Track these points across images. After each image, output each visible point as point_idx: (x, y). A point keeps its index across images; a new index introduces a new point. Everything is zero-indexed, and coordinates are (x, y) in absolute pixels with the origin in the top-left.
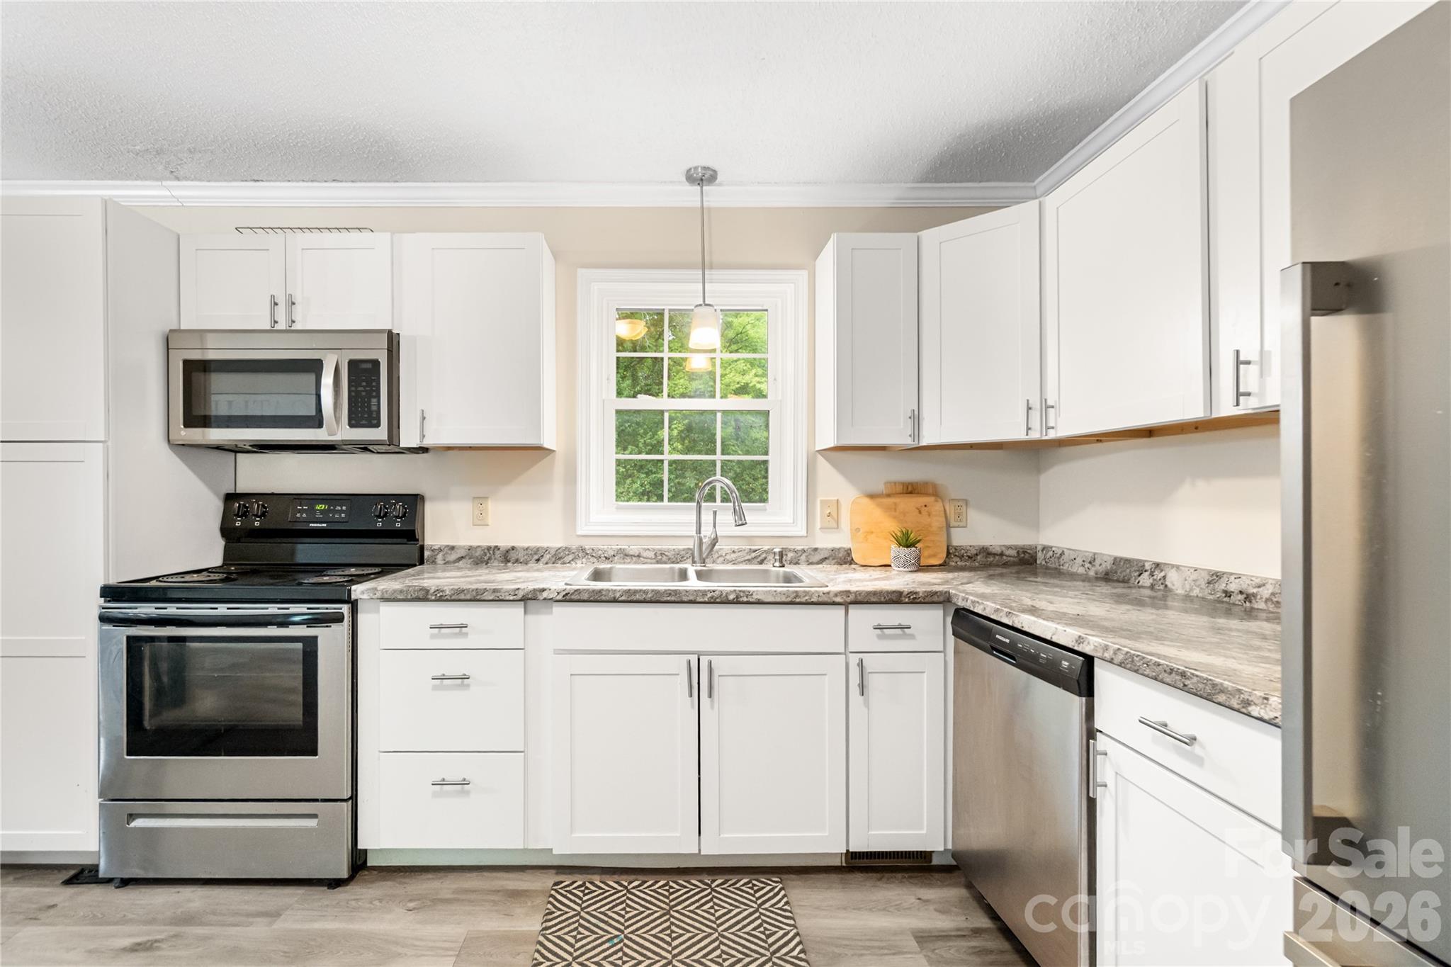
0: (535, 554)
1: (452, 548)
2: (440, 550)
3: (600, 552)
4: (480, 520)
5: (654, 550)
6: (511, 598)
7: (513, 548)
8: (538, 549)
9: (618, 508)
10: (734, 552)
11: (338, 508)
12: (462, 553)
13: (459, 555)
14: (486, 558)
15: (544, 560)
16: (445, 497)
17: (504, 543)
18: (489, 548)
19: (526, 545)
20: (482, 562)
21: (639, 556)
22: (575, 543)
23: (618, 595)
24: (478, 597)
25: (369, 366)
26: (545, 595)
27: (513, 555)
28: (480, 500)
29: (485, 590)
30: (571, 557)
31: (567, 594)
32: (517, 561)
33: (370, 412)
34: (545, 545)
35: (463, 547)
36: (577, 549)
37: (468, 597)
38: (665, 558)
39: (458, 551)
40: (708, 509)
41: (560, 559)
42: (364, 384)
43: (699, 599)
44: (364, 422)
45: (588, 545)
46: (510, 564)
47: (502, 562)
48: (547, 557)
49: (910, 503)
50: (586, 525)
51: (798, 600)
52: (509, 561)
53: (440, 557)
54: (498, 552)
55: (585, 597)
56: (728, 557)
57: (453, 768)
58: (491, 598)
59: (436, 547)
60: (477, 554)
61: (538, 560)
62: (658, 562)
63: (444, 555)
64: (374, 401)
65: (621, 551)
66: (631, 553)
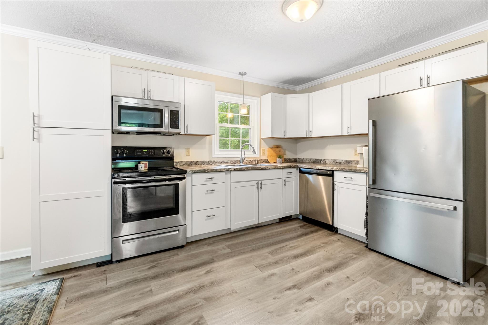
0: (203, 163)
1: (182, 162)
2: (178, 162)
3: (219, 162)
4: (188, 154)
5: (230, 161)
7: (198, 161)
8: (204, 161)
9: (220, 151)
10: (247, 161)
11: (150, 151)
12: (184, 163)
13: (184, 164)
14: (191, 164)
15: (205, 164)
16: (178, 148)
17: (195, 160)
18: (191, 162)
19: (201, 160)
20: (190, 165)
21: (227, 162)
22: (212, 160)
23: (245, 169)
24: (217, 171)
25: (176, 112)
26: (231, 169)
27: (198, 163)
28: (188, 149)
29: (218, 169)
30: (212, 163)
31: (235, 169)
32: (199, 165)
34: (205, 160)
35: (184, 162)
36: (213, 161)
37: (214, 171)
38: (233, 163)
39: (183, 163)
40: (243, 151)
41: (209, 164)
42: (175, 117)
43: (259, 169)
44: (175, 127)
45: (215, 160)
46: (197, 166)
47: (195, 165)
48: (206, 163)
49: (277, 150)
50: (214, 155)
51: (276, 168)
52: (197, 165)
54: (194, 163)
55: (239, 169)
56: (245, 162)
57: (210, 213)
58: (219, 171)
59: (177, 162)
60: (188, 163)
61: (204, 164)
62: (231, 164)
63: (179, 164)
64: (177, 122)
65: (223, 161)
66: (225, 162)
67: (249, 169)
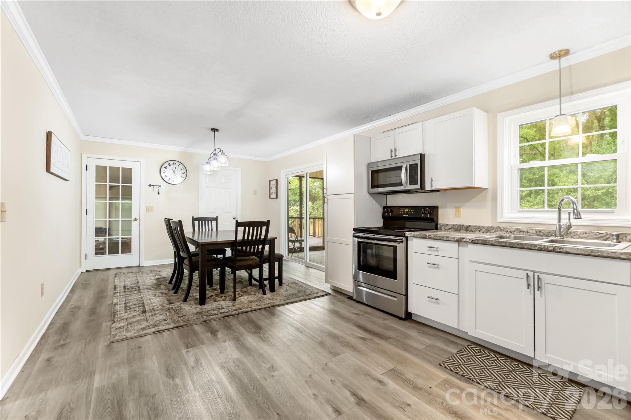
0: (479, 228)
1: (447, 225)
2: (443, 225)
3: (507, 229)
4: (458, 215)
5: (535, 230)
6: (453, 240)
7: (470, 226)
8: (480, 227)
9: (519, 211)
10: (586, 233)
11: (411, 211)
12: (450, 227)
13: (450, 228)
14: (459, 229)
16: (445, 207)
17: (466, 224)
18: (460, 225)
19: (475, 225)
20: (458, 230)
21: (527, 232)
22: (496, 225)
23: (494, 243)
24: (442, 239)
25: (415, 166)
26: (465, 240)
27: (469, 228)
28: (458, 208)
29: (444, 237)
30: (494, 231)
31: (473, 240)
32: (471, 231)
33: (415, 180)
34: (482, 225)
35: (451, 225)
36: (497, 227)
37: (438, 238)
38: (541, 234)
39: (449, 226)
41: (489, 231)
42: (413, 171)
43: (532, 248)
44: (413, 183)
45: (502, 226)
46: (468, 232)
47: (465, 231)
48: (483, 230)
50: (502, 218)
51: (593, 254)
52: (468, 231)
53: (443, 227)
54: (464, 227)
55: (480, 242)
56: (581, 236)
58: (446, 239)
59: (442, 224)
60: (456, 227)
61: (479, 231)
62: (538, 235)
63: (444, 227)
64: (416, 176)
65: (518, 229)
66: (523, 230)
67: (504, 245)
